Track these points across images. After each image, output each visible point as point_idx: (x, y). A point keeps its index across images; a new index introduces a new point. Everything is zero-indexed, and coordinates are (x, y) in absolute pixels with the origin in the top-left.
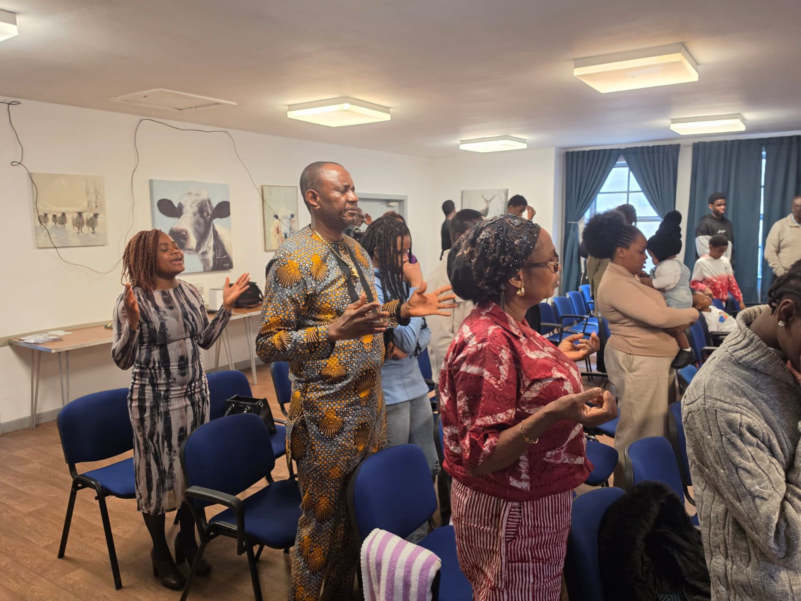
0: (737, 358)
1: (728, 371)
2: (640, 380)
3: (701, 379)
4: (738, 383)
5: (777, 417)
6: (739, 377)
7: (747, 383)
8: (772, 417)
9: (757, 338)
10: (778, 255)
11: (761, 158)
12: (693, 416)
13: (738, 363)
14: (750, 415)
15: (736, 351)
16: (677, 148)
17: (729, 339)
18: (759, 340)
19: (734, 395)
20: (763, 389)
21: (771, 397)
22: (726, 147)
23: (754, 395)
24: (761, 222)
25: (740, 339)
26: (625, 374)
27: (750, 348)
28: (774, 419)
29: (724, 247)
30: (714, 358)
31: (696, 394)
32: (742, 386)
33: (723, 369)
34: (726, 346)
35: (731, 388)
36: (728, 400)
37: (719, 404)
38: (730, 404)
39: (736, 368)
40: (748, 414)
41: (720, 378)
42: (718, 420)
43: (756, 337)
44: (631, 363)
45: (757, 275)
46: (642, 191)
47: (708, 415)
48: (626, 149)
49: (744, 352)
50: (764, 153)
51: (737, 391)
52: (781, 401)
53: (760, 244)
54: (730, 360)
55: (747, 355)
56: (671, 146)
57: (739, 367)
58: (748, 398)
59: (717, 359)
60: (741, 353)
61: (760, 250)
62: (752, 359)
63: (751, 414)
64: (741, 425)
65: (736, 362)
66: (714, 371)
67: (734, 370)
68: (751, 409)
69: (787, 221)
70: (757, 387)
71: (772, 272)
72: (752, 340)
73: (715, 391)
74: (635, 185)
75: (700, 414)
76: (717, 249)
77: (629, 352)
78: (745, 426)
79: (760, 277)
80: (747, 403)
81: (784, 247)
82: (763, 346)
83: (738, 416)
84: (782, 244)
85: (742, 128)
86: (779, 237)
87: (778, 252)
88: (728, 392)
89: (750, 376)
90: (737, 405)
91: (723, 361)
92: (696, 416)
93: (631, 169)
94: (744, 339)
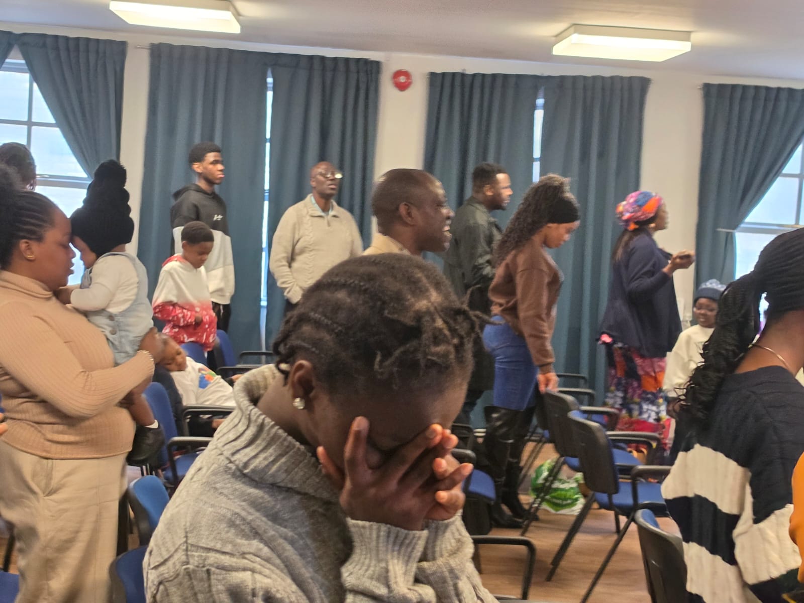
0: (241, 465)
1: (225, 491)
2: (66, 510)
3: (178, 512)
4: (243, 514)
5: (311, 570)
6: (244, 501)
7: (258, 510)
8: (303, 571)
9: (269, 422)
10: (290, 266)
11: (264, 88)
12: (166, 589)
13: (242, 475)
14: (267, 572)
15: (238, 451)
16: (120, 49)
17: (225, 431)
18: (273, 427)
19: (237, 535)
20: (286, 521)
21: (299, 535)
22: (207, 60)
23: (272, 533)
24: (266, 204)
25: (241, 428)
26: (38, 500)
27: (260, 443)
28: (307, 573)
29: (208, 244)
30: (200, 469)
31: (169, 544)
32: (250, 518)
33: (216, 489)
34: (220, 445)
35: (232, 524)
36: (228, 548)
37: (213, 558)
38: (231, 555)
39: (240, 486)
40: (264, 570)
41: (212, 506)
42: (214, 589)
43: (268, 420)
44: (49, 477)
45: (260, 300)
46: (57, 125)
47: (195, 583)
48: (25, 34)
49: (250, 451)
50: (270, 80)
51: (243, 527)
52: (315, 540)
53: (265, 244)
54: (227, 470)
55: (255, 457)
56: (111, 42)
57: (244, 483)
58: (262, 540)
59: (204, 471)
60: (246, 455)
61: (264, 255)
62: (266, 463)
63: (269, 569)
64: (254, 595)
65: (238, 473)
66: (201, 494)
67: (236, 490)
68: (267, 560)
69: (306, 206)
70: (275, 518)
71: (283, 296)
72: (261, 427)
73: (204, 532)
74: (43, 112)
75: (181, 584)
76: (196, 248)
77: (44, 454)
78: (261, 593)
79: (264, 303)
80: (261, 550)
81: (302, 252)
82: (280, 437)
83: (246, 576)
84: (299, 246)
85: (235, 28)
86: (294, 233)
87: (291, 259)
88: (228, 532)
89: (262, 498)
90: (243, 555)
91: (215, 473)
92: (173, 589)
93: (35, 77)
94: (248, 427)
